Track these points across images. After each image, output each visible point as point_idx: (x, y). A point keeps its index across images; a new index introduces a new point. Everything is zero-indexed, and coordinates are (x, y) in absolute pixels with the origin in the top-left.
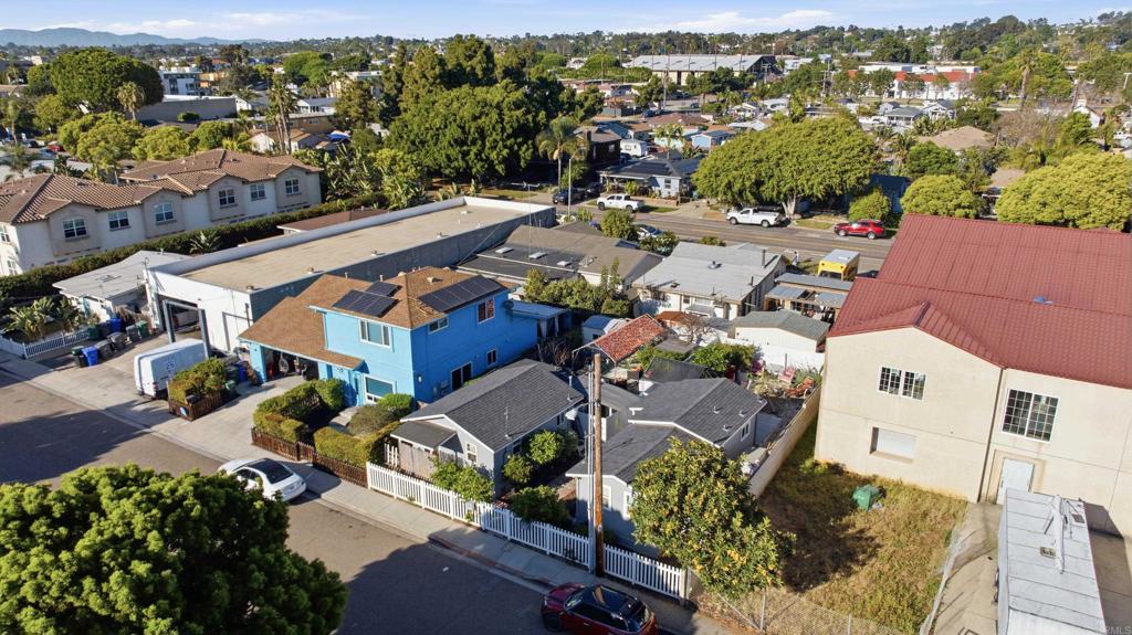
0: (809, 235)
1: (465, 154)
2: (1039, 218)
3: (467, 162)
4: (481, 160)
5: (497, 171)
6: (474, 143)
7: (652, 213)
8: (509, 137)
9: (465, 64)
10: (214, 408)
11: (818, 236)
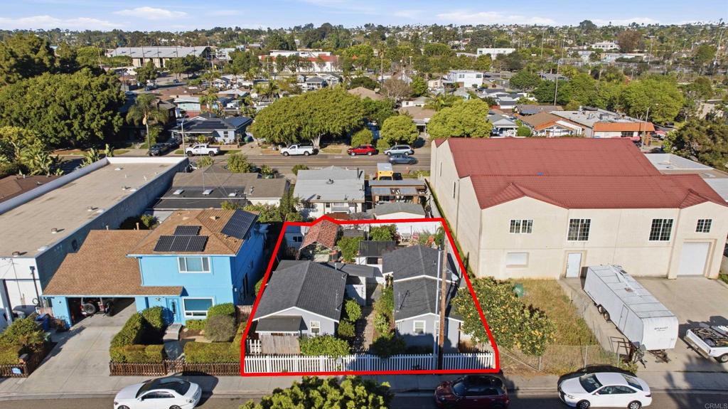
0: (336, 157)
1: (70, 126)
2: (453, 134)
3: (72, 132)
4: (84, 129)
5: (98, 137)
6: (75, 116)
7: (226, 155)
8: (104, 111)
9: (33, 56)
10: (42, 359)
11: (341, 157)
